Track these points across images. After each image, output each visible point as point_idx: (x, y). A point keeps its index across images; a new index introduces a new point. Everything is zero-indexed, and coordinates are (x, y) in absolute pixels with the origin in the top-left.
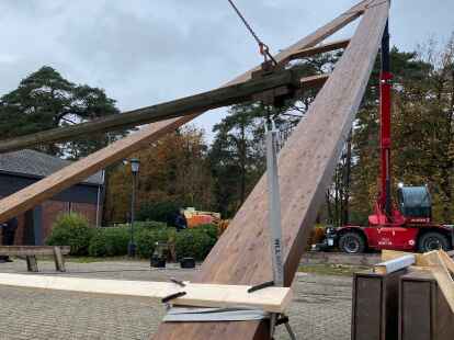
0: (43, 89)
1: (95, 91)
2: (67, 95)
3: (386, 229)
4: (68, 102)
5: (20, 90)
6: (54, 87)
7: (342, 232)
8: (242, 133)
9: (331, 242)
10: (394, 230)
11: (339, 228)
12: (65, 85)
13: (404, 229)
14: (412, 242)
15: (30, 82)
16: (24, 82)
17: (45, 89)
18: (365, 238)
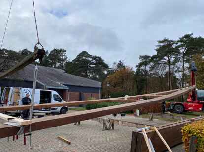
0: (84, 57)
1: (98, 58)
2: (90, 59)
3: (192, 104)
4: (90, 62)
5: (77, 58)
6: (86, 57)
7: (176, 104)
8: (146, 68)
9: (172, 108)
10: (194, 105)
11: (176, 103)
12: (89, 56)
13: (197, 104)
14: (200, 109)
15: (80, 56)
16: (78, 56)
17: (84, 58)
18: (183, 107)
